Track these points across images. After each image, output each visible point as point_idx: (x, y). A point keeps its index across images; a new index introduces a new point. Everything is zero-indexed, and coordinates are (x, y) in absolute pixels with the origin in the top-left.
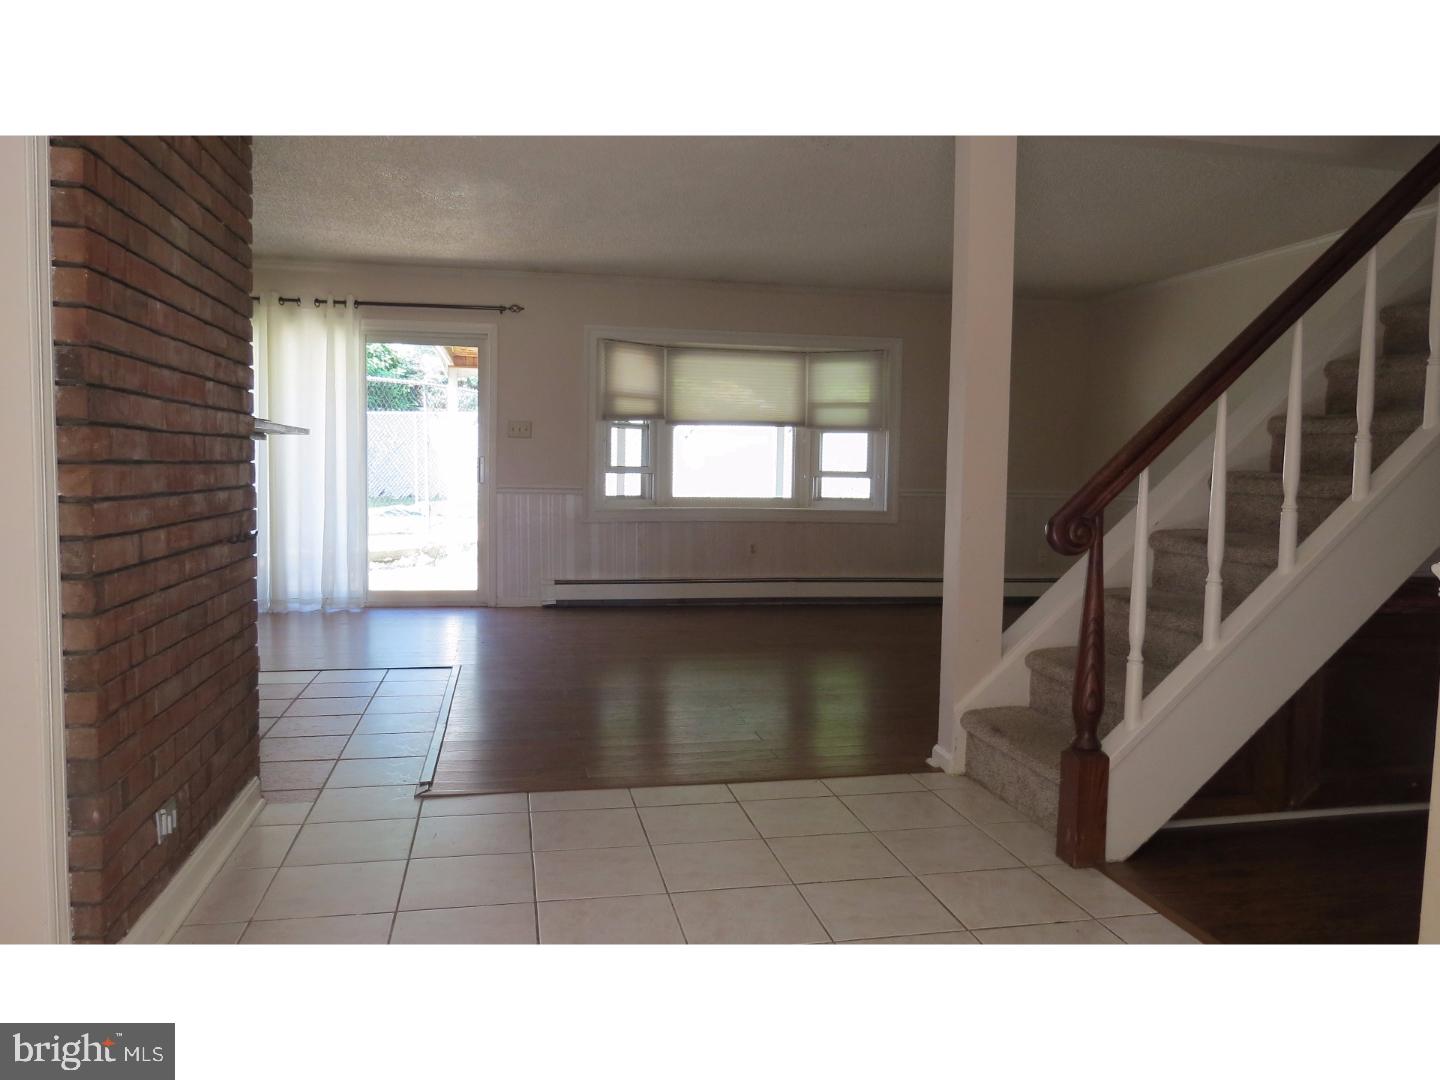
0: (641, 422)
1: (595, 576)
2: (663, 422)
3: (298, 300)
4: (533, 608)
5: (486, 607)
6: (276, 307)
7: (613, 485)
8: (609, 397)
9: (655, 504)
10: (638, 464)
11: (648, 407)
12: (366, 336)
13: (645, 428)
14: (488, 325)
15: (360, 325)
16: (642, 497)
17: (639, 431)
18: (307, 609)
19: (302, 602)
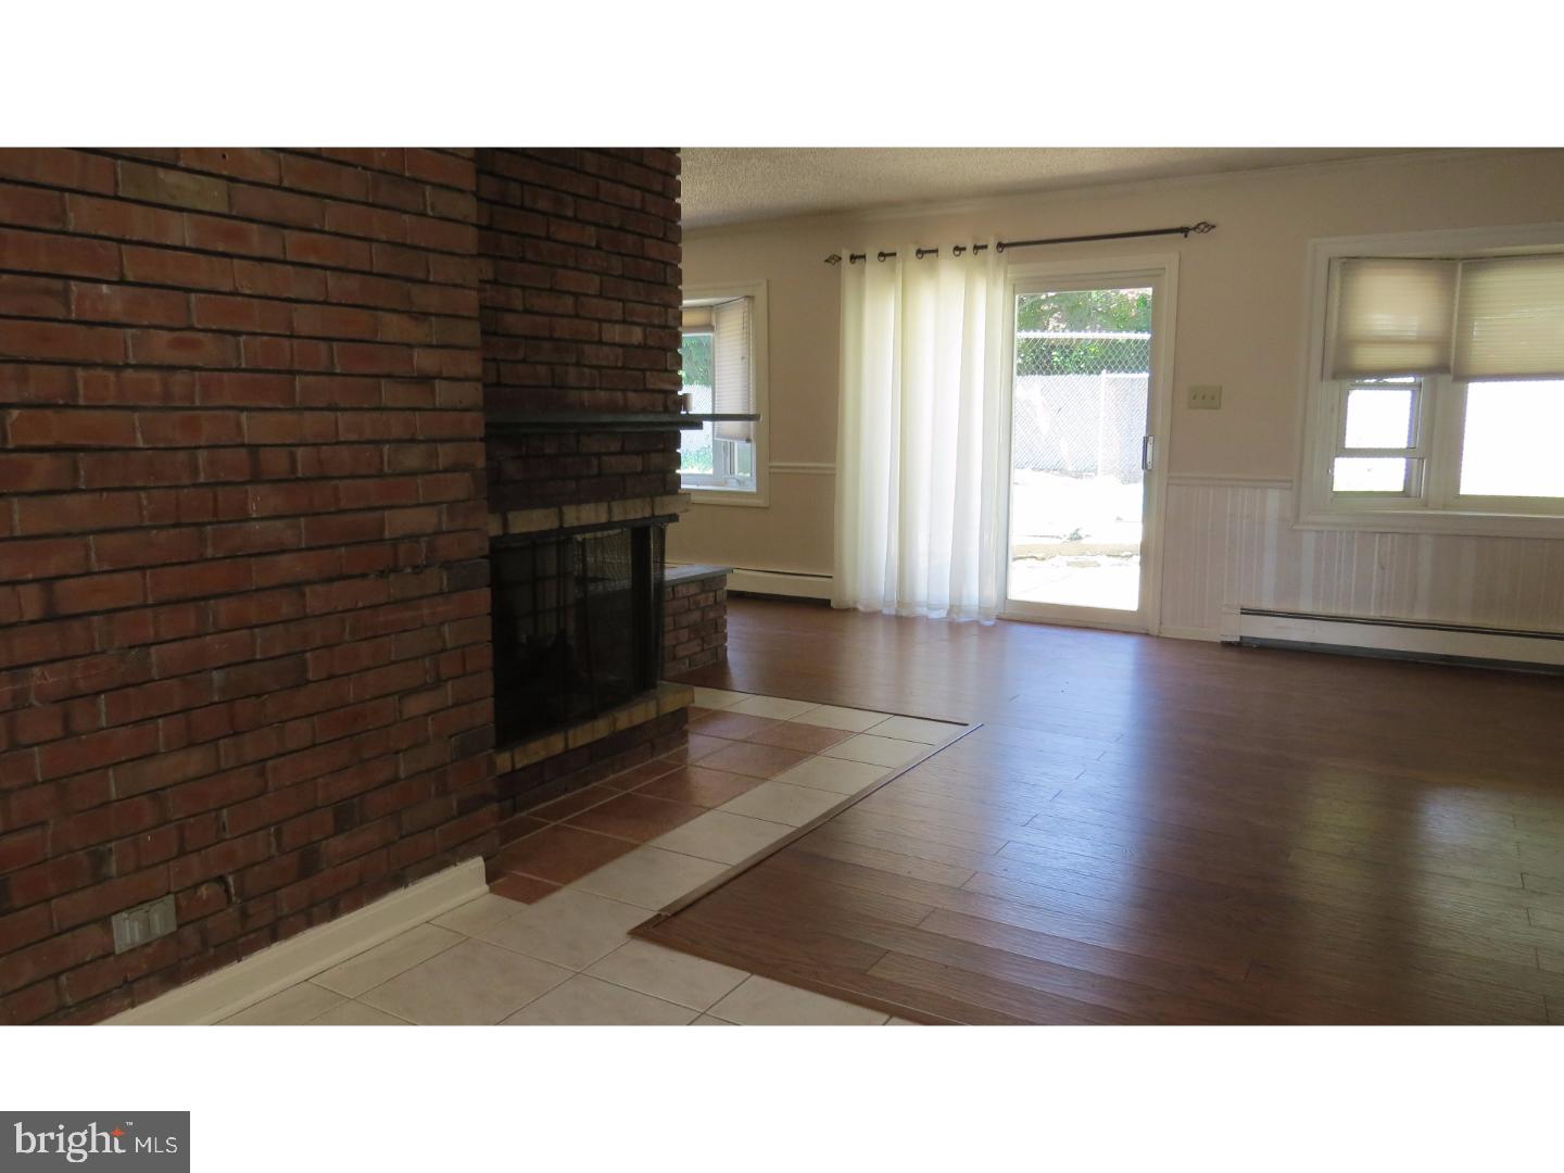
0: (1410, 380)
1: (1305, 608)
2: (1449, 378)
3: (936, 251)
4: (1210, 644)
5: (1147, 634)
6: (913, 263)
7: (1349, 476)
8: (1346, 344)
9: (1426, 506)
10: (1402, 443)
11: (1423, 356)
12: (1014, 286)
13: (1413, 392)
14: (1166, 255)
15: (1006, 273)
16: (1405, 494)
17: (1407, 395)
18: (934, 615)
19: (930, 607)
